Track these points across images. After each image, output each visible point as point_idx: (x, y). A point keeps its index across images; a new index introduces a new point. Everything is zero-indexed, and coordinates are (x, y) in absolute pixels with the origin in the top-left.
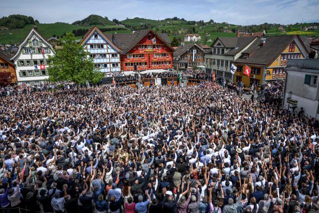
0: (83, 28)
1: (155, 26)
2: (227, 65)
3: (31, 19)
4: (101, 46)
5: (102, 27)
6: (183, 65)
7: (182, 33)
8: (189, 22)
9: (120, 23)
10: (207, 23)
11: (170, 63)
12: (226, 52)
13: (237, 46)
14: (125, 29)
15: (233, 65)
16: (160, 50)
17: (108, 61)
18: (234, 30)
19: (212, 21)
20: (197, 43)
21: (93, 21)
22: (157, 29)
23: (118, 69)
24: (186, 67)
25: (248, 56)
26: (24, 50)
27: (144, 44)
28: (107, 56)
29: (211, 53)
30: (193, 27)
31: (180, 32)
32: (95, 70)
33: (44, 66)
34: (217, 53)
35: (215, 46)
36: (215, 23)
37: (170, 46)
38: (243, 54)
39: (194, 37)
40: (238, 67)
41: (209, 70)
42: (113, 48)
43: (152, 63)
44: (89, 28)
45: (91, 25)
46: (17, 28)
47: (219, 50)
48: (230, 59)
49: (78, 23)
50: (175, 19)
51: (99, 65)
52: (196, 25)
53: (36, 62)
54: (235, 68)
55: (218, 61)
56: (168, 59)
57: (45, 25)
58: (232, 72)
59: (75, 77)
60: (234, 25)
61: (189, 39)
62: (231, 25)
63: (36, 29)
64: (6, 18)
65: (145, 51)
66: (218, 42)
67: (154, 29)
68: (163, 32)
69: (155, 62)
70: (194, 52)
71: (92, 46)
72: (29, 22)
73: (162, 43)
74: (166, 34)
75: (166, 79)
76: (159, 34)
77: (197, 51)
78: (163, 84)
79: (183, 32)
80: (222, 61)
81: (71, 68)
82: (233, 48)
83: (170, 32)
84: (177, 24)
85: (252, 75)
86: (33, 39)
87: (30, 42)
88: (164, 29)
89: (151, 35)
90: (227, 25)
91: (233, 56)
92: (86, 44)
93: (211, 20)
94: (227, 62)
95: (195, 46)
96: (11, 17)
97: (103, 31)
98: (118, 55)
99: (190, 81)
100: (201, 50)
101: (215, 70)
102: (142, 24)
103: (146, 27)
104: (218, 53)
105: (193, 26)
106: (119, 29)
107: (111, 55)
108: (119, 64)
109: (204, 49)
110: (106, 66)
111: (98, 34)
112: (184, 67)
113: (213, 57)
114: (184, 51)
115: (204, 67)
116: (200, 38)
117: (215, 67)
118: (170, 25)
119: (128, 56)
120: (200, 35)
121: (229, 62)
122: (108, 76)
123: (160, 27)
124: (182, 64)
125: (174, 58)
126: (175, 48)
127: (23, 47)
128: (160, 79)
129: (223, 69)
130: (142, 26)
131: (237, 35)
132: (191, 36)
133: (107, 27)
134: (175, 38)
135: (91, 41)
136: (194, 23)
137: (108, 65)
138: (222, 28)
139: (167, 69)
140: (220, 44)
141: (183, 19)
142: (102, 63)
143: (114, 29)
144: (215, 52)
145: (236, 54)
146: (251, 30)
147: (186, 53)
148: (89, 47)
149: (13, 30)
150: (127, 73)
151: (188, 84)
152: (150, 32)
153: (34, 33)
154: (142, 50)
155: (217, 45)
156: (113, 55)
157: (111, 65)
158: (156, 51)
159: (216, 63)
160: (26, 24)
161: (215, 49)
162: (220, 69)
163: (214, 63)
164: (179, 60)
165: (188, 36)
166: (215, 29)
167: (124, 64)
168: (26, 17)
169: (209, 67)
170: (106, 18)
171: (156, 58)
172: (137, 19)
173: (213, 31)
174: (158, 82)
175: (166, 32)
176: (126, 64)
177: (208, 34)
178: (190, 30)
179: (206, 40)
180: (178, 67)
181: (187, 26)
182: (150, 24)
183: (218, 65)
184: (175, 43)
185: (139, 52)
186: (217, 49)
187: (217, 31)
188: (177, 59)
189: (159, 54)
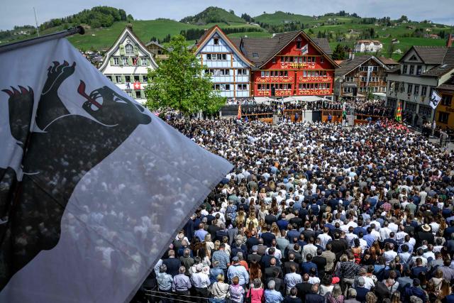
0: (195, 27)
1: (307, 26)
2: (424, 93)
3: (122, 13)
4: (222, 56)
5: (226, 27)
6: (349, 91)
7: (351, 38)
8: (365, 20)
9: (253, 20)
10: (395, 21)
11: (328, 87)
12: (424, 71)
13: (445, 61)
14: (259, 31)
15: (434, 94)
16: (313, 66)
17: (232, 81)
18: (441, 35)
19: (404, 18)
20: (376, 54)
21: (211, 16)
22: (310, 30)
23: (246, 94)
24: (355, 94)
26: (112, 59)
27: (287, 55)
28: (231, 71)
29: (398, 73)
30: (369, 28)
31: (348, 36)
32: (213, 93)
33: (139, 84)
34: (408, 72)
35: (407, 60)
36: (410, 21)
37: (330, 58)
39: (372, 44)
40: (443, 97)
41: (392, 101)
42: (240, 60)
43: (300, 85)
44: (206, 28)
45: (208, 23)
46: (103, 26)
47: (412, 67)
48: (430, 83)
49: (189, 19)
50: (342, 14)
51: (218, 86)
52: (376, 25)
53: (128, 79)
54: (438, 98)
55: (410, 85)
56: (325, 80)
57: (142, 22)
58: (431, 104)
59: (184, 102)
60: (442, 26)
61: (363, 48)
62: (438, 25)
63: (130, 28)
64: (88, 11)
65: (289, 67)
66: (413, 53)
67: (306, 31)
68: (321, 35)
69: (304, 85)
70: (370, 69)
71: (209, 56)
72: (120, 17)
73: (317, 53)
74: (326, 39)
75: (320, 112)
76: (313, 37)
77: (375, 69)
78: (314, 120)
79: (354, 36)
80: (417, 86)
81: (178, 89)
82: (436, 66)
83: (331, 35)
84: (344, 23)
86: (125, 43)
87: (122, 48)
88: (322, 31)
89: (301, 41)
90: (431, 26)
91: (436, 78)
92: (200, 53)
93: (403, 17)
94: (425, 88)
95: (372, 61)
96: (96, 9)
97: (226, 32)
98: (248, 72)
99: (359, 117)
100: (381, 68)
101: (403, 101)
102: (286, 22)
103: (293, 28)
104: (411, 72)
105: (370, 26)
106: (250, 30)
107: (236, 71)
108: (248, 86)
109: (387, 65)
110: (228, 87)
111: (219, 37)
112: (351, 95)
113: (401, 79)
114: (352, 67)
115: (385, 95)
116: (381, 46)
117: (403, 96)
118: (333, 24)
119: (262, 73)
120: (382, 41)
121: (428, 89)
122: (230, 103)
123: (317, 28)
124: (347, 89)
125: (336, 79)
126: (338, 62)
127: (112, 56)
128: (311, 111)
129: (417, 99)
130: (287, 25)
131: (447, 43)
132: (367, 44)
133: (232, 26)
134: (338, 46)
135: (208, 49)
136: (373, 20)
137: (232, 86)
138: (422, 30)
139: (322, 96)
140: (415, 59)
141: (355, 15)
142: (222, 84)
143: (242, 30)
144: (405, 71)
145: (443, 74)
147: (357, 71)
148: (204, 57)
149: (97, 30)
150: (259, 100)
151: (355, 121)
152: (300, 36)
153: (127, 35)
154: (286, 64)
155: (411, 59)
156: (240, 71)
157: (236, 86)
158: (307, 67)
159: (406, 89)
160: (115, 21)
161: (405, 67)
162: (413, 99)
163: (402, 90)
164: (344, 81)
165: (360, 44)
166: (410, 32)
167: (256, 86)
168: (116, 9)
169: (393, 96)
170: (232, 12)
171: (304, 78)
172: (279, 14)
173: (405, 36)
174: (308, 116)
175: (324, 36)
176: (259, 86)
177: (396, 40)
178: (366, 33)
179: (392, 50)
180: (342, 94)
181: (361, 26)
182: (299, 23)
183: (408, 92)
184: (339, 54)
185: (280, 67)
186: (409, 66)
187: (412, 36)
188: (341, 81)
189: (311, 72)
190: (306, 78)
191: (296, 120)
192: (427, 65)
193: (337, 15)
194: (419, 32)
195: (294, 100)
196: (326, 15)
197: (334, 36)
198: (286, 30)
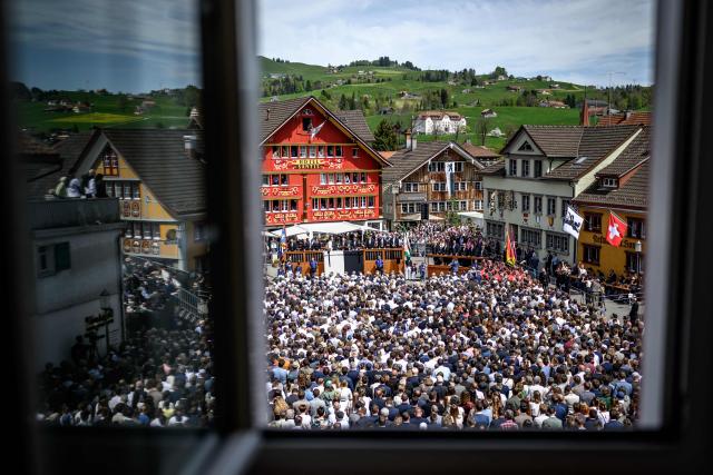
1: (317, 85)
2: (551, 211)
6: (412, 209)
7: (406, 108)
8: (429, 73)
10: (485, 76)
11: (371, 204)
12: (547, 170)
13: (582, 152)
15: (570, 210)
16: (339, 165)
18: (570, 101)
19: (500, 71)
20: (454, 138)
22: (324, 93)
24: (425, 216)
25: (617, 183)
27: (285, 143)
29: (501, 173)
30: (439, 89)
31: (399, 104)
34: (519, 173)
35: (515, 150)
36: (511, 77)
37: (369, 149)
38: (601, 177)
39: (446, 120)
40: (587, 216)
41: (495, 227)
43: (314, 202)
47: (525, 163)
48: (560, 191)
50: (384, 62)
52: (451, 83)
54: (579, 219)
55: (526, 197)
56: (364, 191)
58: (568, 229)
60: (570, 86)
61: (429, 126)
62: (562, 85)
65: (290, 166)
66: (524, 139)
67: (317, 95)
68: (349, 104)
69: (323, 202)
70: (449, 168)
73: (345, 139)
74: (358, 111)
75: (360, 253)
76: (332, 106)
77: (458, 167)
78: (348, 269)
79: (411, 103)
80: (538, 198)
82: (568, 160)
83: (366, 102)
84: (389, 80)
85: (632, 241)
88: (349, 95)
89: (312, 117)
90: (550, 84)
91: (571, 182)
93: (498, 69)
94: (552, 200)
95: (451, 151)
99: (437, 261)
100: (469, 165)
101: (515, 226)
102: (274, 77)
103: (289, 88)
104: (525, 172)
105: (440, 85)
109: (478, 158)
112: (418, 217)
113: (507, 185)
114: (414, 165)
115: (481, 216)
116: (463, 122)
117: (514, 217)
118: (369, 81)
120: (464, 114)
121: (559, 203)
123: (337, 89)
124: (408, 207)
125: (385, 188)
126: (387, 155)
128: (342, 252)
129: (540, 222)
130: (276, 83)
131: (582, 115)
132: (436, 118)
134: (382, 123)
136: (443, 75)
138: (534, 93)
139: (361, 223)
140: (529, 148)
141: (408, 65)
144: (513, 171)
145: (581, 176)
146: (625, 102)
147: (423, 170)
151: (431, 269)
152: (309, 106)
154: (284, 162)
155: (522, 148)
158: (326, 166)
159: (519, 204)
161: (513, 163)
162: (532, 222)
163: (513, 205)
164: (401, 191)
165: (424, 118)
166: (513, 96)
169: (496, 217)
171: (326, 187)
173: (506, 104)
174: (335, 263)
175: (352, 106)
177: (490, 112)
178: (432, 98)
179: (484, 130)
180: (398, 215)
181: (422, 85)
182: (301, 79)
183: (524, 209)
184: (385, 140)
185: (272, 168)
186: (519, 162)
187: (518, 104)
188: (395, 191)
189: (335, 176)
190: (325, 187)
191: (312, 271)
192: (552, 160)
193: (375, 64)
194: (530, 96)
195: (303, 231)
196: (353, 64)
197: (372, 103)
198: (274, 93)
